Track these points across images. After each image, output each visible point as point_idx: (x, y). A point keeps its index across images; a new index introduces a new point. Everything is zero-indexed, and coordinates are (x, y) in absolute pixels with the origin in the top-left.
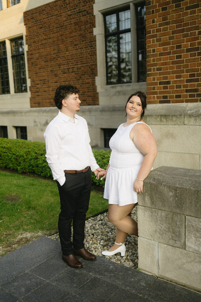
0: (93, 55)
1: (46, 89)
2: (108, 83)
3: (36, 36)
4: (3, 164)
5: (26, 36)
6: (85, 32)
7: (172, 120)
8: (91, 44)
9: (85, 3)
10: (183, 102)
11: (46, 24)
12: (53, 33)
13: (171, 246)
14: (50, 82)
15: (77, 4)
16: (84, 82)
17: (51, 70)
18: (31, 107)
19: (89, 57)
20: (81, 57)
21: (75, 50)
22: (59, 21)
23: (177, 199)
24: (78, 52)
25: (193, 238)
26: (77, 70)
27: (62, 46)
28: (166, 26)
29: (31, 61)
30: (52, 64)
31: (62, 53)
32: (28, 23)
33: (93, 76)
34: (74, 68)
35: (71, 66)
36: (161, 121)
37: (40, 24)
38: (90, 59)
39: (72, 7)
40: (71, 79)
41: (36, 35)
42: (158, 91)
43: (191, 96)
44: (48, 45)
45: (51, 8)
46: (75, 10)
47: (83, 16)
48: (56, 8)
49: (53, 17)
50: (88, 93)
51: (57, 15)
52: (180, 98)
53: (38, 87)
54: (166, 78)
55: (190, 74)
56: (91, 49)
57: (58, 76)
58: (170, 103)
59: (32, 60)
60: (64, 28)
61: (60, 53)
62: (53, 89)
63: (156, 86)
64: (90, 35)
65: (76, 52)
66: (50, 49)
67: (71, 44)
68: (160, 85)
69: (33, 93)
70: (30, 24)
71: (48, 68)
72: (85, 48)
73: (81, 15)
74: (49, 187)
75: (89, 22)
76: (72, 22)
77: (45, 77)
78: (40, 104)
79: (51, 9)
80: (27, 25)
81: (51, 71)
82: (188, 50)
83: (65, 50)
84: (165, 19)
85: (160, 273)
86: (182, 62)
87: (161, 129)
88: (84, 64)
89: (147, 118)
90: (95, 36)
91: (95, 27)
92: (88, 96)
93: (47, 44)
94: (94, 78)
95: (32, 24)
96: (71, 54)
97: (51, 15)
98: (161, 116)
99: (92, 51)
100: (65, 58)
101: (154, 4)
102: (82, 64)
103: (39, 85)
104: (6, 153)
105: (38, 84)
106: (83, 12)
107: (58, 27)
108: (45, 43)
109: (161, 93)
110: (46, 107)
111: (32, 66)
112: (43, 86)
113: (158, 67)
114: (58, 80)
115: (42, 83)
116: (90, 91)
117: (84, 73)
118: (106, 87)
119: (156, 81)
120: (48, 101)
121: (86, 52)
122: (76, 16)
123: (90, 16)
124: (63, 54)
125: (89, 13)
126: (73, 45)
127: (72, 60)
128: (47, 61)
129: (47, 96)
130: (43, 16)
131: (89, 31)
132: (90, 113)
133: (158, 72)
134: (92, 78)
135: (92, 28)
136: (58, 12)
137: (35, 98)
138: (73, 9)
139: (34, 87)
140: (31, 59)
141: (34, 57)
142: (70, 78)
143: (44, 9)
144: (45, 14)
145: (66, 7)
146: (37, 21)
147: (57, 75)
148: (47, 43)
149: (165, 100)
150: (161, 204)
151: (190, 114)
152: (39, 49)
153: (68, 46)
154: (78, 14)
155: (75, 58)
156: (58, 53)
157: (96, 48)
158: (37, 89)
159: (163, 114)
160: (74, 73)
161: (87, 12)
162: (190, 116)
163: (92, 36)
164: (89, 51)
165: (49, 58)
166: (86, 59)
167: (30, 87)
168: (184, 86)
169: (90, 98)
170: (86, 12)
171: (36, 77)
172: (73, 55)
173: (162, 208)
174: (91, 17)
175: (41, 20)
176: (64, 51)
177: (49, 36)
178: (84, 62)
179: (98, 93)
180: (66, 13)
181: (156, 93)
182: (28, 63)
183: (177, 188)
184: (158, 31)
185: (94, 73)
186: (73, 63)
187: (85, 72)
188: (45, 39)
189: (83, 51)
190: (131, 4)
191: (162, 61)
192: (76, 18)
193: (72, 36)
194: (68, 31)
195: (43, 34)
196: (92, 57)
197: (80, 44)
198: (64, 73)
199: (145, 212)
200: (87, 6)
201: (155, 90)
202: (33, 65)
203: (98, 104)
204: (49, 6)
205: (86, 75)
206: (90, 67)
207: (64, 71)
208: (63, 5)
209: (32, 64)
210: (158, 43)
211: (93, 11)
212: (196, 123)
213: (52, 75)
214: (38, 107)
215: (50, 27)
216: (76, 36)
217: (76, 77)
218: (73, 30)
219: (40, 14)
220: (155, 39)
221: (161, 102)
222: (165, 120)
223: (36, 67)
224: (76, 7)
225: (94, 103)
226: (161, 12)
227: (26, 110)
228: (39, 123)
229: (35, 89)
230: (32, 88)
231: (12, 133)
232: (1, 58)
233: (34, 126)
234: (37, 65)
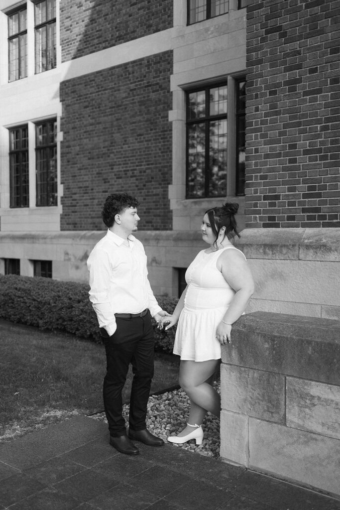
0: (167, 152)
1: (88, 202)
2: (188, 196)
3: (77, 118)
4: (16, 315)
5: (62, 119)
6: (155, 115)
7: (281, 252)
8: (164, 135)
9: (158, 72)
10: (299, 227)
11: (94, 102)
12: (104, 116)
13: (266, 421)
14: (94, 191)
15: (145, 74)
16: (150, 193)
17: (97, 171)
18: (62, 230)
19: (160, 154)
20: (146, 155)
21: (138, 142)
22: (115, 97)
23: (274, 352)
24: (142, 147)
25: (296, 408)
26: (139, 174)
27: (117, 136)
28: (275, 117)
29: (66, 156)
30: (100, 162)
31: (117, 147)
32: (66, 99)
33: (165, 184)
34: (135, 170)
35: (130, 167)
36: (265, 253)
37: (85, 101)
38: (162, 158)
39: (137, 78)
40: (129, 187)
41: (79, 117)
42: (262, 209)
43: (309, 218)
44: (96, 133)
45: (103, 78)
46: (142, 82)
47: (153, 92)
48: (112, 78)
49: (107, 91)
50: (155, 211)
51: (113, 88)
52: (294, 220)
53: (76, 198)
54: (274, 190)
55: (308, 186)
56: (164, 142)
57: (109, 182)
58: (279, 227)
59: (69, 156)
60: (122, 109)
61: (114, 146)
62: (99, 202)
63: (259, 202)
64: (164, 121)
65: (140, 146)
66: (99, 139)
67: (132, 133)
68: (264, 200)
69: (67, 208)
70: (70, 101)
71: (94, 170)
72: (154, 140)
73: (151, 90)
74: (88, 352)
75: (162, 101)
76: (135, 101)
77: (87, 183)
78: (76, 226)
79: (103, 80)
80: (64, 102)
81: (97, 174)
82: (306, 152)
83: (122, 142)
84: (273, 106)
85: (251, 464)
86: (298, 168)
87: (265, 265)
88: (152, 164)
89: (245, 248)
90: (171, 123)
91: (171, 109)
92: (155, 216)
93: (94, 132)
94: (167, 187)
95: (73, 100)
96: (131, 148)
97: (103, 89)
98: (265, 245)
99: (165, 145)
100: (122, 154)
101: (259, 85)
102: (148, 165)
103: (77, 195)
104: (22, 297)
105: (75, 194)
106: (154, 87)
107: (114, 107)
108: (92, 131)
109: (265, 212)
111: (68, 165)
112: (83, 196)
113: (262, 174)
114: (109, 188)
115: (82, 192)
116: (158, 207)
117: (150, 179)
118: (185, 202)
119: (258, 194)
120: (90, 220)
121: (154, 147)
122: (142, 92)
123: (164, 93)
124: (119, 148)
125: (163, 87)
126: (135, 134)
127: (131, 158)
128: (93, 158)
129: (88, 213)
130: (91, 89)
131: (162, 115)
132: (158, 243)
133: (262, 181)
134: (162, 188)
135: (167, 110)
136: (115, 84)
137: (69, 215)
138: (139, 81)
139: (68, 197)
140: (68, 153)
141: (72, 151)
142: (128, 185)
143: (93, 79)
144: (93, 87)
145: (128, 77)
146: (81, 96)
147: (107, 181)
148: (94, 130)
149: (271, 223)
150: (253, 360)
151: (308, 244)
152: (81, 139)
153: (127, 136)
154: (146, 89)
155: (137, 154)
156: (110, 146)
157: (171, 142)
158: (73, 202)
159: (267, 242)
160: (135, 178)
161: (160, 87)
162: (308, 247)
163: (166, 122)
164: (160, 144)
165: (95, 154)
166: (155, 157)
167: (62, 198)
168: (300, 203)
169: (158, 218)
170: (158, 86)
171: (73, 182)
172: (135, 149)
173: (255, 367)
174: (166, 94)
175: (87, 94)
176: (120, 143)
177: (98, 119)
178: (152, 162)
179: (171, 211)
180: (127, 86)
181: (258, 212)
182: (62, 160)
183: (275, 337)
184: (263, 122)
185: (167, 180)
186: (135, 163)
187: (152, 178)
188: (91, 125)
189: (150, 145)
190: (229, 78)
191: (268, 166)
192: (142, 94)
193: (134, 121)
194: (129, 114)
195: (89, 116)
196: (165, 154)
197: (147, 134)
198: (117, 178)
199: (231, 373)
200: (161, 78)
201: (258, 207)
202: (70, 163)
203: (171, 229)
204: (102, 75)
205: (154, 181)
206: (160, 171)
207: (119, 175)
208: (124, 74)
209: (68, 162)
210: (263, 140)
211: (169, 85)
212: (315, 257)
213: (98, 180)
214: (73, 230)
215: (101, 106)
216: (140, 121)
217: (137, 184)
218: (136, 113)
219: (85, 86)
220: (259, 133)
221: (265, 226)
222: (271, 253)
223: (74, 167)
224: (143, 78)
225: (164, 226)
226: (268, 97)
227: (54, 234)
228: (74, 255)
229: (70, 202)
230: (66, 199)
231: (27, 270)
232: (18, 150)
233: (65, 260)
234: (76, 164)
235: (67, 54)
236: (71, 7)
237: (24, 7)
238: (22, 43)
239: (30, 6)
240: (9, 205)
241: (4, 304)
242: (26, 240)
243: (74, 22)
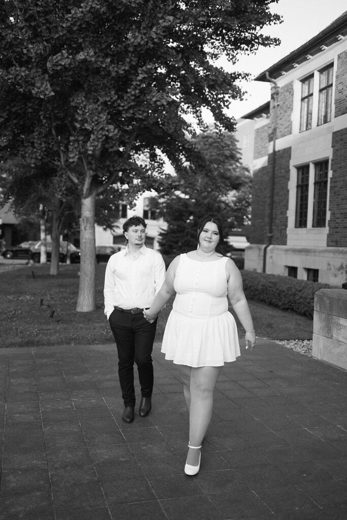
3: (343, 160)
5: (332, 160)
13: (327, 337)
18: (328, 246)
25: (336, 330)
29: (334, 189)
53: (338, 222)
59: (336, 189)
69: (332, 229)
70: (338, 147)
78: (338, 243)
80: (335, 148)
95: (341, 146)
103: (340, 219)
105: (338, 218)
110: (344, 247)
111: (335, 196)
112: (343, 220)
137: (333, 235)
140: (335, 187)
141: (338, 185)
152: (345, 176)
158: (336, 224)
167: (329, 221)
171: (337, 210)
173: (324, 312)
182: (330, 192)
199: (317, 315)
202: (336, 194)
209: (335, 193)
214: (336, 246)
227: (321, 249)
228: (334, 266)
229: (334, 224)
230: (332, 222)
231: (302, 276)
232: (303, 184)
233: (327, 269)
234: (340, 195)
235: (339, 111)
236: (343, 75)
237: (312, 76)
238: (310, 103)
239: (317, 75)
240: (294, 225)
241: (263, 292)
242: (302, 253)
243: (344, 86)
